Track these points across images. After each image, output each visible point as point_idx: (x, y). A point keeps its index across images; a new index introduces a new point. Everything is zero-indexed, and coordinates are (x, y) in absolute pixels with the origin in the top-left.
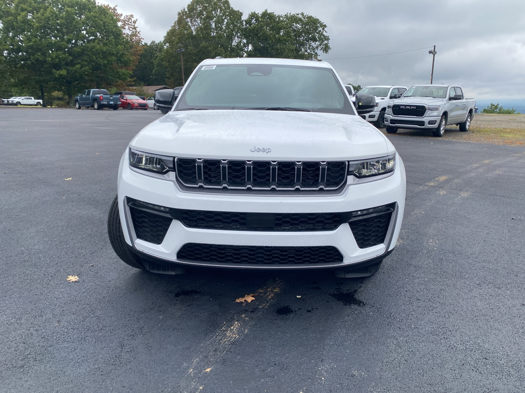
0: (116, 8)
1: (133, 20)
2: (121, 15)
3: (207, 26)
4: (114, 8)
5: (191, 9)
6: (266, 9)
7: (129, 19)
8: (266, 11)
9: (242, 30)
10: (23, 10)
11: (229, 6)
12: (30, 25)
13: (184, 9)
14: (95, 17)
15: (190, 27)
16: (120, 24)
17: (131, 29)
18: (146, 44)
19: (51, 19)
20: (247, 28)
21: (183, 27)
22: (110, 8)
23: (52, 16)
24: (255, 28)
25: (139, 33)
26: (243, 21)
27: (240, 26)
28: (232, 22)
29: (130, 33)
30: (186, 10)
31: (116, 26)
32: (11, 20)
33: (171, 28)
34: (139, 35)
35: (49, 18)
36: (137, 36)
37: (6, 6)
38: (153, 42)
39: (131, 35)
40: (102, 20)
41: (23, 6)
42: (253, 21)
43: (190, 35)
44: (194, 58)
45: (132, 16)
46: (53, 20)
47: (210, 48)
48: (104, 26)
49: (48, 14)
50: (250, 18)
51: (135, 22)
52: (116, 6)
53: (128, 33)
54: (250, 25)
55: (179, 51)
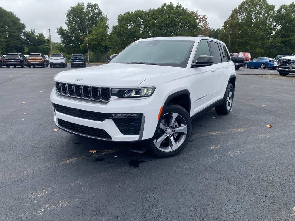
0: (197, 12)
1: (205, 18)
2: (200, 16)
3: (249, 16)
4: (196, 12)
5: (240, 7)
6: (293, 2)
7: (203, 17)
8: (293, 3)
9: (274, 17)
10: (153, 18)
11: (266, 3)
12: (155, 25)
13: (236, 8)
14: (185, 18)
15: (238, 18)
16: (198, 21)
17: (203, 23)
18: (214, 30)
19: (164, 21)
20: (277, 15)
21: (233, 19)
22: (194, 13)
23: (165, 20)
24: (283, 14)
25: (208, 24)
26: (275, 11)
27: (273, 14)
28: (267, 12)
29: (203, 25)
30: (237, 8)
31: (195, 22)
32: (147, 24)
33: (226, 20)
34: (208, 26)
35: (163, 21)
36: (207, 26)
37: (147, 17)
38: (218, 29)
39: (203, 26)
40: (188, 19)
41: (153, 16)
42: (283, 10)
43: (238, 23)
44: (238, 36)
45: (205, 16)
46: (165, 22)
47: (248, 30)
48: (189, 22)
49: (163, 19)
50: (281, 9)
51: (206, 19)
52: (197, 11)
53: (202, 25)
54: (280, 13)
55: (228, 33)
